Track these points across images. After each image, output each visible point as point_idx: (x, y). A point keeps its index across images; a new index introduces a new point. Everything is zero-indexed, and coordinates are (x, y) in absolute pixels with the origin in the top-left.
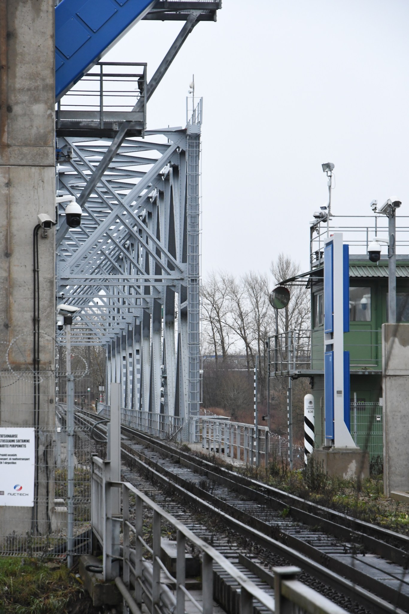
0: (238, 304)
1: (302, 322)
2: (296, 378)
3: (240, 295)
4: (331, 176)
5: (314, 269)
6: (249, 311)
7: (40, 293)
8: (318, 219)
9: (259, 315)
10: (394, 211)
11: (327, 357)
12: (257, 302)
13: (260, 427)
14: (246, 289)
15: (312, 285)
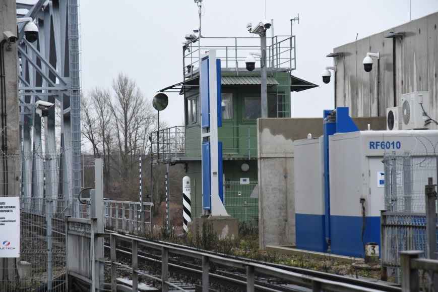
0: (87, 114)
1: (138, 127)
2: (174, 165)
3: (88, 106)
4: (201, 6)
5: (186, 79)
6: (96, 119)
7: (7, 94)
8: (189, 40)
9: (104, 122)
10: (265, 31)
11: (204, 147)
12: (102, 112)
13: (145, 203)
14: (92, 101)
15: (185, 92)
